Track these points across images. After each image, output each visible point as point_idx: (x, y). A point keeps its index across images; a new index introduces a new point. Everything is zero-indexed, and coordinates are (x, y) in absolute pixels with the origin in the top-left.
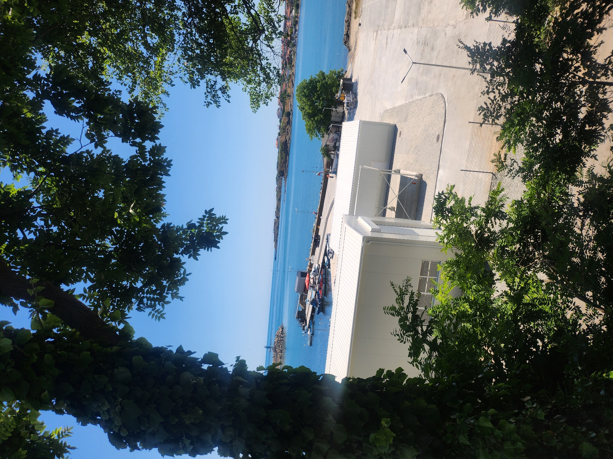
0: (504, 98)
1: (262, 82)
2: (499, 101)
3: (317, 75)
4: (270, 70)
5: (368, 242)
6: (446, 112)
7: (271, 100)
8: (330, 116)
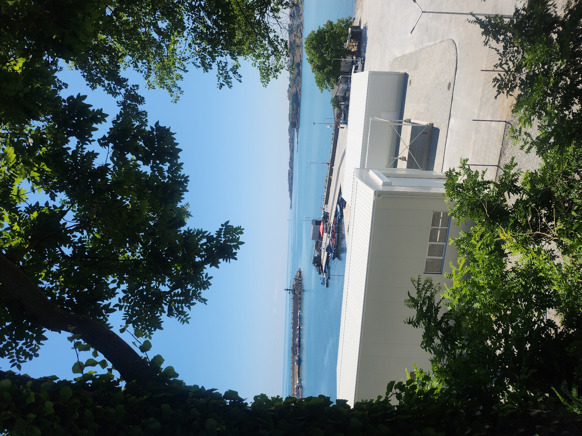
1: (271, 55)
3: (326, 25)
4: (278, 43)
5: (379, 196)
6: (457, 59)
7: (280, 73)
8: (340, 66)
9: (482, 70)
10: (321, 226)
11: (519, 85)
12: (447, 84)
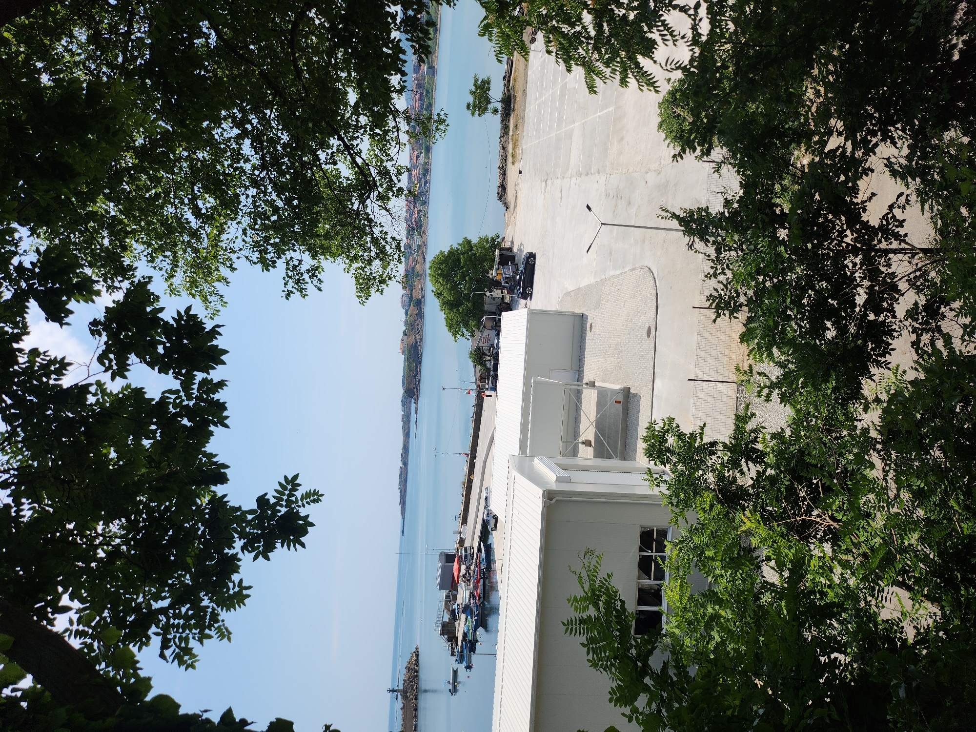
1: (374, 258)
3: (460, 245)
4: (387, 242)
5: (551, 499)
6: (657, 293)
7: (387, 285)
8: (483, 304)
9: (693, 308)
10: (456, 565)
12: (646, 329)
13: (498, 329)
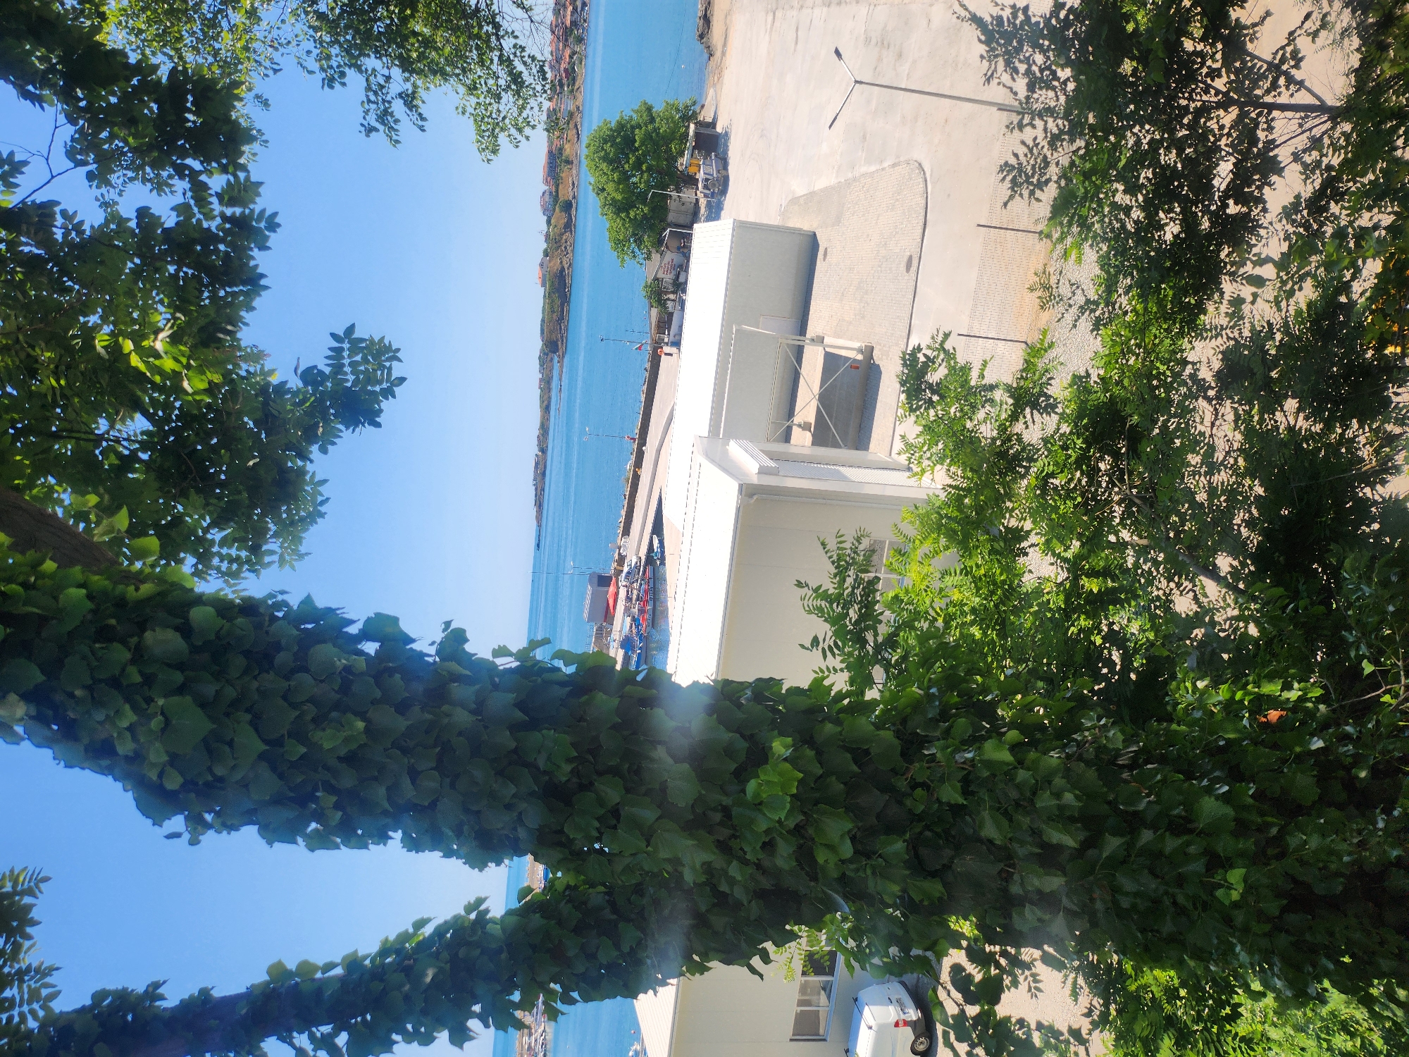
0: (1054, 141)
1: (503, 90)
2: (1045, 150)
3: (637, 112)
5: (750, 496)
6: (926, 203)
7: (526, 136)
8: (665, 209)
9: (979, 225)
10: (612, 589)
11: (1055, 178)
12: (905, 260)
13: (685, 251)
